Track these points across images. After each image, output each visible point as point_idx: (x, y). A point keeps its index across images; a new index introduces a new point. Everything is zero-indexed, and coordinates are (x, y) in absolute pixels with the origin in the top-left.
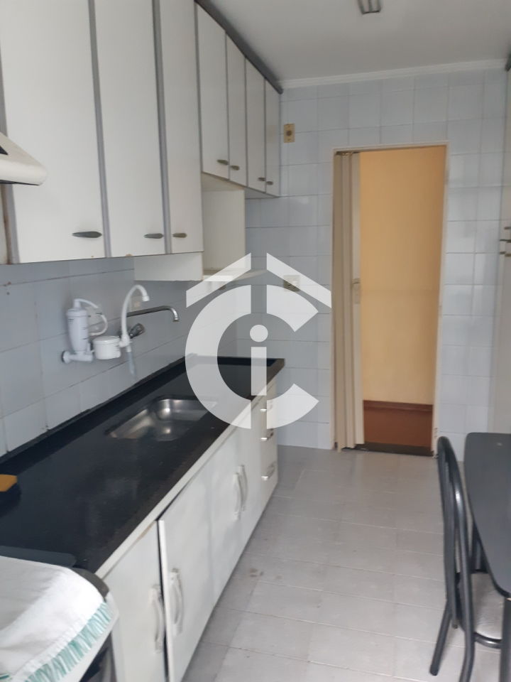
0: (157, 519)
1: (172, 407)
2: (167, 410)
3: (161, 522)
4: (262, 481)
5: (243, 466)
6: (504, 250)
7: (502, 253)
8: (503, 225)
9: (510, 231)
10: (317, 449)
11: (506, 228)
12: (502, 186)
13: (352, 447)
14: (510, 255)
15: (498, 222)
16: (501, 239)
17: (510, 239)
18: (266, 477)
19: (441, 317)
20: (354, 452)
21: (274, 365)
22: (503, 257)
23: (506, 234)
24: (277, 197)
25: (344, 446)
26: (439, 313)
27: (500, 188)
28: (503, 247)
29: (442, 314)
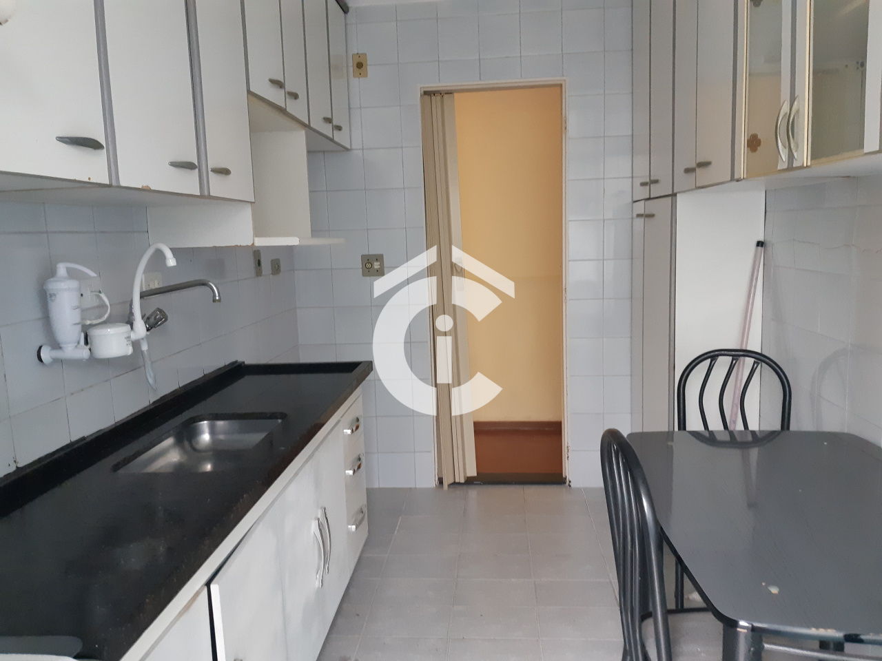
0: (208, 584)
1: (213, 432)
2: (206, 437)
3: (214, 587)
4: (349, 532)
5: (325, 509)
6: (642, 212)
7: (639, 216)
8: (638, 182)
9: (648, 187)
10: (416, 488)
11: (643, 184)
12: (633, 135)
13: (462, 481)
14: (651, 216)
15: (631, 180)
16: (635, 199)
17: (648, 197)
18: (354, 527)
19: (566, 303)
20: (465, 487)
21: (358, 370)
22: (641, 220)
23: (643, 193)
24: (347, 149)
25: (451, 481)
26: (564, 298)
27: (630, 138)
28: (640, 208)
29: (568, 298)
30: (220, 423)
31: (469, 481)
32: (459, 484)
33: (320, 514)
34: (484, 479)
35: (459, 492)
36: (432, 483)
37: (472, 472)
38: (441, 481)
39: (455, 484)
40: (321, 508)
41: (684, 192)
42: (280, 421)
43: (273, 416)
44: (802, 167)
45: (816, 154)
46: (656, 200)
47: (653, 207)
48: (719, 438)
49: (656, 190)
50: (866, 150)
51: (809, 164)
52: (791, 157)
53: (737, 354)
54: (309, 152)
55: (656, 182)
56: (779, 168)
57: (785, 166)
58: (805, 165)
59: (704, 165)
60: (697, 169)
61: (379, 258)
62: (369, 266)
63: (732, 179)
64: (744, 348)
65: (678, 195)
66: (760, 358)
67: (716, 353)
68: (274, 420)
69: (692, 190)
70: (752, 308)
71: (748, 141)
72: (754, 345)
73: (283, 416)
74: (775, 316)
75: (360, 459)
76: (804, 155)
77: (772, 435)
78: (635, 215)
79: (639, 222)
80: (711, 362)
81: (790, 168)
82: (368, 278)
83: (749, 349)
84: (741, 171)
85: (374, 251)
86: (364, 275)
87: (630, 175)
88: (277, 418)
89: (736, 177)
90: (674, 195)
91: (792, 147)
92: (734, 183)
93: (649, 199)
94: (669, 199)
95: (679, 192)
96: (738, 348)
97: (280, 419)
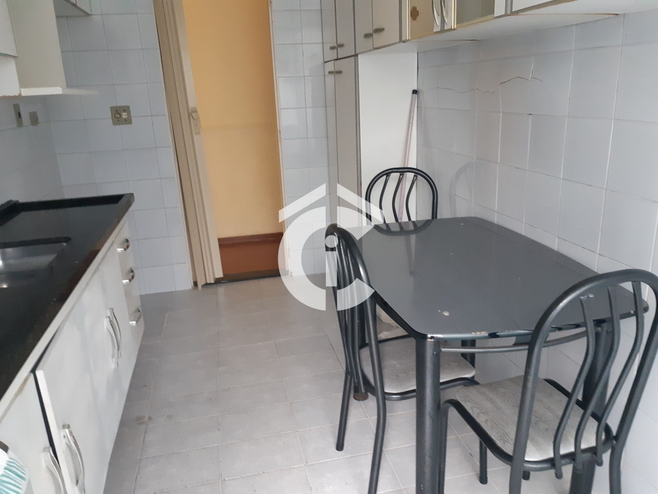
0: (33, 371)
1: (4, 258)
3: (39, 373)
4: (132, 327)
5: (112, 309)
6: (332, 70)
7: (330, 73)
8: (327, 47)
9: (336, 50)
10: (176, 291)
11: (332, 48)
12: (321, 10)
13: (213, 282)
14: (340, 72)
15: (321, 45)
16: (325, 61)
17: (336, 58)
18: (135, 322)
19: (281, 142)
20: (215, 286)
21: (123, 201)
22: (332, 76)
23: (332, 55)
24: (87, 15)
25: (204, 283)
26: (279, 138)
27: (320, 11)
28: (330, 67)
29: (282, 139)
30: (9, 250)
31: (218, 281)
32: (210, 284)
33: (109, 314)
34: (229, 278)
35: (210, 290)
36: (189, 285)
37: (219, 274)
38: (195, 284)
39: (207, 284)
40: (110, 309)
41: (363, 52)
42: (64, 244)
43: (58, 241)
44: (451, 30)
45: (460, 20)
46: (342, 60)
47: (340, 65)
48: (393, 229)
49: (342, 53)
50: (496, 14)
51: (455, 27)
52: (443, 21)
53: (402, 171)
54: (57, 17)
55: (342, 46)
56: (435, 31)
57: (439, 29)
58: (453, 28)
59: (379, 30)
60: (374, 34)
61: (126, 109)
62: (118, 116)
63: (401, 41)
64: (406, 166)
65: (359, 55)
66: (417, 172)
67: (390, 171)
68: (58, 244)
69: (370, 51)
70: (411, 138)
71: (411, 12)
72: (412, 164)
73: (67, 240)
74: (425, 144)
75: (132, 271)
76: (452, 21)
77: (427, 223)
78: (327, 73)
79: (330, 79)
80: (387, 177)
81: (443, 31)
82: (118, 126)
83: (409, 166)
84: (407, 35)
85: (121, 103)
86: (114, 124)
87: (321, 42)
88: (62, 242)
89: (403, 39)
90: (356, 55)
91: (444, 15)
92: (402, 44)
93: (337, 59)
94: (353, 58)
95: (360, 53)
96: (403, 167)
97: (65, 242)
